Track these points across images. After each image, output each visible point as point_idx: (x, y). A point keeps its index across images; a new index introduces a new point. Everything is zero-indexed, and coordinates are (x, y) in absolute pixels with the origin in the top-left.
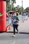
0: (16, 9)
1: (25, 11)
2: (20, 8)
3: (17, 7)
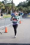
0: (2, 6)
1: (17, 9)
2: (9, 4)
3: (3, 2)
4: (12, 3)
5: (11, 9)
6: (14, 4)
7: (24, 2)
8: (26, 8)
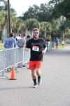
4: (7, 7)
5: (3, 26)
6: (13, 10)
7: (42, 5)
8: (48, 24)
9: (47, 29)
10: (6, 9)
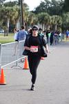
4: (21, 2)
5: (16, 20)
6: (25, 5)
8: (59, 17)
9: (58, 22)
10: (19, 4)
